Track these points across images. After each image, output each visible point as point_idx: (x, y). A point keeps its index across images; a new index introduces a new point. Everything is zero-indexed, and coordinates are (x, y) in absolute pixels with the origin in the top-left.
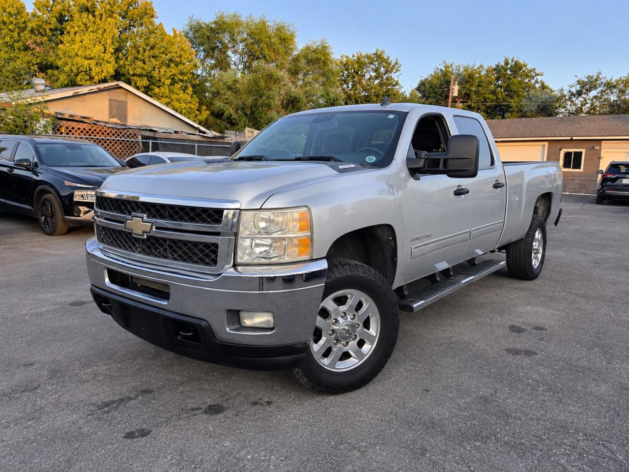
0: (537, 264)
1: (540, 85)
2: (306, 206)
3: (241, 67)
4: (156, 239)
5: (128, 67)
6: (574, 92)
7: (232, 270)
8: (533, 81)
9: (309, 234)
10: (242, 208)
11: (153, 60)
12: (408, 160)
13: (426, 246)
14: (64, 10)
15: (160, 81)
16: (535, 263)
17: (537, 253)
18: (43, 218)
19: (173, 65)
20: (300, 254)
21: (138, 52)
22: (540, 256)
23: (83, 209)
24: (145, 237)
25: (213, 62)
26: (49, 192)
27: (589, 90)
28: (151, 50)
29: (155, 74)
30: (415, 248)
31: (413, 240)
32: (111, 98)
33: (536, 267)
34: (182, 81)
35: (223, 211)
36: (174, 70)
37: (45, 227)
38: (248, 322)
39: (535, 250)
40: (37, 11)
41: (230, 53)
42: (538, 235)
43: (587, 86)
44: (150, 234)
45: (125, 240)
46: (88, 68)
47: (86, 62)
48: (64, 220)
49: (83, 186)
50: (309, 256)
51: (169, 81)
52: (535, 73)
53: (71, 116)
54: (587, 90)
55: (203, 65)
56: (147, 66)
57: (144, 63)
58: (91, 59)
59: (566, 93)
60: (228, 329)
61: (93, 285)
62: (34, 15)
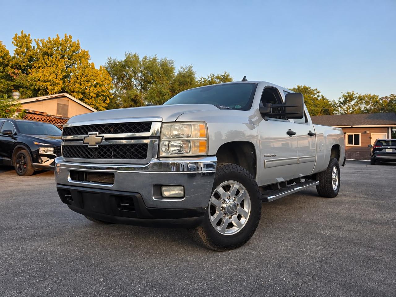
0: (336, 187)
1: (321, 98)
2: (204, 122)
3: (139, 87)
4: (105, 146)
5: (70, 87)
6: (342, 102)
7: (157, 160)
8: (316, 96)
9: (206, 139)
10: (163, 121)
11: (86, 83)
12: (260, 108)
13: (273, 162)
14: (33, 54)
15: (90, 95)
16: (335, 187)
17: (335, 180)
18: (18, 165)
19: (98, 86)
20: (200, 151)
21: (77, 79)
22: (337, 183)
23: (44, 159)
24: (98, 146)
25: (122, 85)
26: (23, 149)
27: (350, 101)
28: (85, 78)
29: (87, 91)
30: (267, 162)
31: (266, 156)
32: (59, 103)
33: (335, 189)
34: (103, 95)
35: (151, 123)
36: (99, 89)
37: (19, 171)
38: (166, 194)
39: (333, 178)
40: (16, 55)
41: (133, 80)
42: (335, 170)
43: (348, 98)
44: (101, 144)
45: (83, 151)
46: (45, 87)
47: (44, 84)
48: (32, 165)
49: (45, 144)
50: (206, 153)
51: (95, 95)
52: (317, 91)
53: (34, 111)
54: (349, 101)
55: (116, 87)
56: (82, 87)
57: (81, 85)
58: (48, 82)
59: (337, 102)
60: (153, 198)
61: (58, 184)
62: (14, 58)
